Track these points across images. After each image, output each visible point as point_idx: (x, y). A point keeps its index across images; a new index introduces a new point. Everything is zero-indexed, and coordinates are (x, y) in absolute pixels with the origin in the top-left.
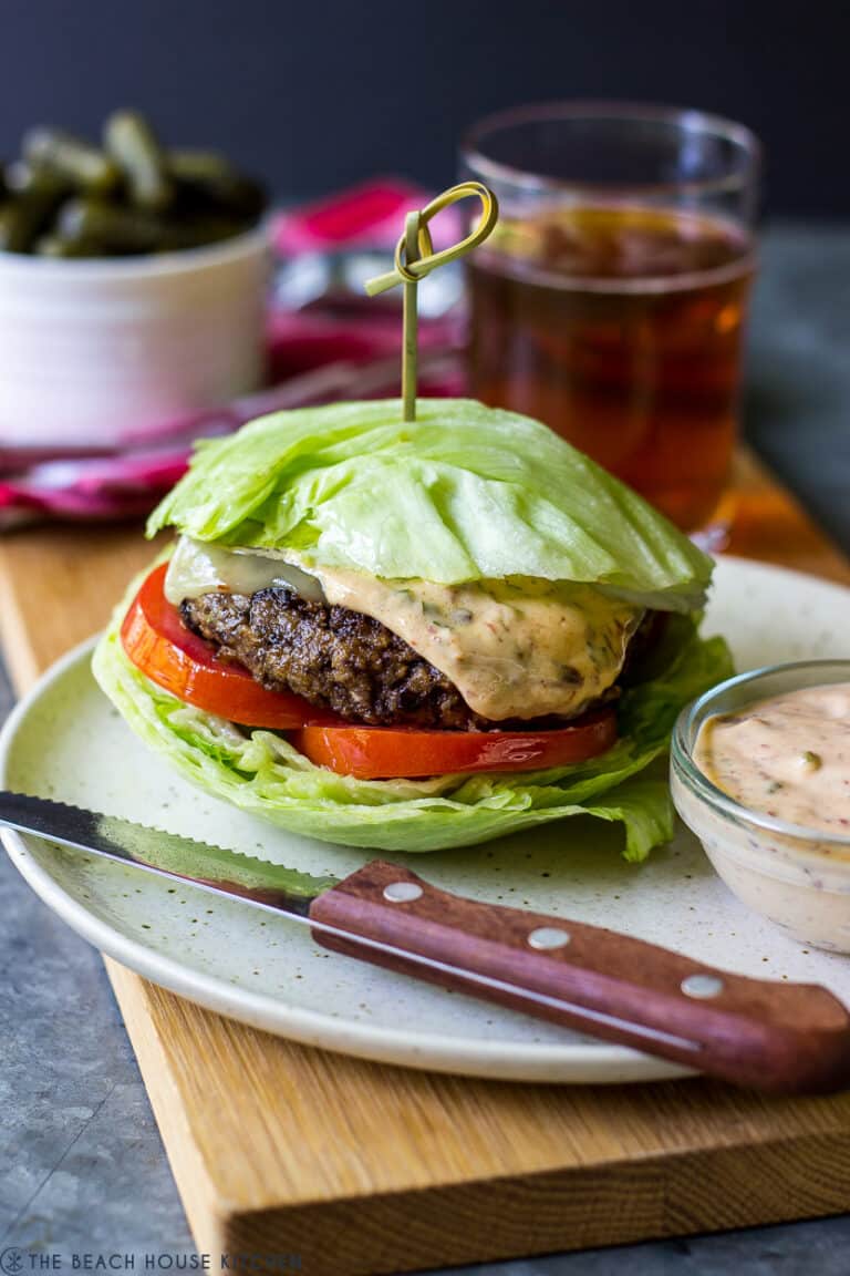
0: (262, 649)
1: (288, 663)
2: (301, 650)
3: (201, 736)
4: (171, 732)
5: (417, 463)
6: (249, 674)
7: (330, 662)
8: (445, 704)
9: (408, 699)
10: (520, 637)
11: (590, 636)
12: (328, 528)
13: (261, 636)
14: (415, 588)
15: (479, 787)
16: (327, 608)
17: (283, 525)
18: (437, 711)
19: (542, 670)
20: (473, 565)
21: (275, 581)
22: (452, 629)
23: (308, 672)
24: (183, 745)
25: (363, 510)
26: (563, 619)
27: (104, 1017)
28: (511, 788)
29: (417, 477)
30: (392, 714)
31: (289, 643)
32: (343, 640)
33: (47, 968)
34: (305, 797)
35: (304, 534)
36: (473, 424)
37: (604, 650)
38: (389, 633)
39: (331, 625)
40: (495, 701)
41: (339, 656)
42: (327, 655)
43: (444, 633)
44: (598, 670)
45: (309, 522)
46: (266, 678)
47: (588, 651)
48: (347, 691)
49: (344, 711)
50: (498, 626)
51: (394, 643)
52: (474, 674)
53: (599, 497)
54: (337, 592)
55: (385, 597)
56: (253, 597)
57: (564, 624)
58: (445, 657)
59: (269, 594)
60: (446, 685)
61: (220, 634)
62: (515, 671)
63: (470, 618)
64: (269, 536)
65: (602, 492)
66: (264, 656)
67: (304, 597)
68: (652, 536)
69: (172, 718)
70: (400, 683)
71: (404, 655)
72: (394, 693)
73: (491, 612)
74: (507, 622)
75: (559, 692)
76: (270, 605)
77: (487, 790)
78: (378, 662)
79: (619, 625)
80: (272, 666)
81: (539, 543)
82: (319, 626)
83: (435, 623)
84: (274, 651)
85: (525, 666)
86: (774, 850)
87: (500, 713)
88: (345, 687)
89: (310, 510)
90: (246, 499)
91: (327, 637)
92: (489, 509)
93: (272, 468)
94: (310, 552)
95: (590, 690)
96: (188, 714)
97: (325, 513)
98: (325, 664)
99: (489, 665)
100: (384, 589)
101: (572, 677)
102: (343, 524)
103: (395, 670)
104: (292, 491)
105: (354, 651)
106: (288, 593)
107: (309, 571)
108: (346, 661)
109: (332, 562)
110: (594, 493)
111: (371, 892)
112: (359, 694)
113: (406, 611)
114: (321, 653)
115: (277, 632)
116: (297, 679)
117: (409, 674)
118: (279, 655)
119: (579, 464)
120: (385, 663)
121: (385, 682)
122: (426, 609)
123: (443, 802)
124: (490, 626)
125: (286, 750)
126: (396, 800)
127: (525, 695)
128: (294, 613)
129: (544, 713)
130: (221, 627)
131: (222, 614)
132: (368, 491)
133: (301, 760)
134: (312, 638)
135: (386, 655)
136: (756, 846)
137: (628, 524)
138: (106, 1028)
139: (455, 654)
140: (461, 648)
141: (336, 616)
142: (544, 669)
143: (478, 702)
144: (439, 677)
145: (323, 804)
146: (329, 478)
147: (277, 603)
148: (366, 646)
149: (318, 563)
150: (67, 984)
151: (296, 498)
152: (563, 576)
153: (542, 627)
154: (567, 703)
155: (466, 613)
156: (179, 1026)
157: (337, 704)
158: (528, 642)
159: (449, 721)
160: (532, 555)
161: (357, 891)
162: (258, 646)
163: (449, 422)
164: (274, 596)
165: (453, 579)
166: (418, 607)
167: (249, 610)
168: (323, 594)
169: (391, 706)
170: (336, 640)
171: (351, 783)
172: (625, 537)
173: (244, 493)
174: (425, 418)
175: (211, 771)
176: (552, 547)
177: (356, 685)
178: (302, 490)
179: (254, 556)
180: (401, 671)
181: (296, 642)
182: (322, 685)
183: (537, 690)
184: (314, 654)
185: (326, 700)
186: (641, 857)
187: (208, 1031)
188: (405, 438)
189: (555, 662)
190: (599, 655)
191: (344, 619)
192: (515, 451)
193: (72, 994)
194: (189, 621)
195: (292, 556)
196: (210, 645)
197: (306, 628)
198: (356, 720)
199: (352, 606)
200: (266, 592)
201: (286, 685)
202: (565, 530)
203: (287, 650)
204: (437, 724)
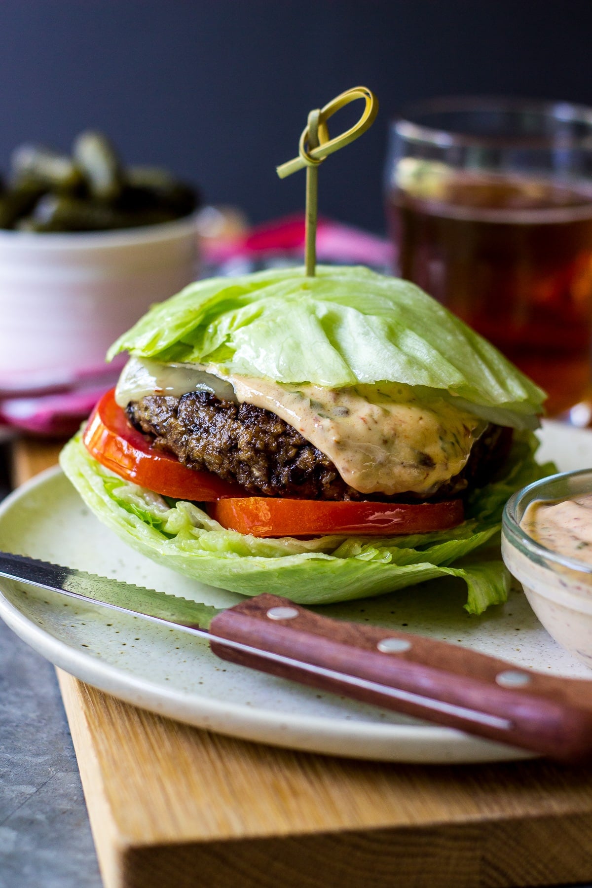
0: (185, 436)
1: (205, 446)
2: (215, 435)
3: (137, 505)
4: (116, 503)
5: (312, 301)
6: (175, 457)
7: (237, 444)
8: (326, 479)
9: (297, 474)
10: (386, 428)
11: (442, 434)
12: (240, 347)
13: (185, 426)
14: (305, 390)
15: (352, 546)
16: (237, 406)
17: (208, 347)
18: (319, 484)
19: (402, 454)
20: (351, 374)
21: (198, 386)
22: (331, 419)
23: (219, 452)
24: (123, 512)
25: (268, 333)
26: (421, 418)
27: (57, 728)
28: (376, 548)
29: (312, 311)
30: (284, 485)
31: (207, 431)
32: (247, 427)
33: (17, 695)
34: (213, 550)
35: (224, 352)
36: (359, 279)
37: (453, 444)
38: (284, 423)
39: (239, 417)
40: (365, 476)
41: (243, 440)
42: (235, 439)
43: (326, 422)
44: (447, 459)
45: (227, 344)
46: (188, 459)
47: (440, 443)
48: (250, 467)
49: (247, 485)
50: (369, 419)
51: (287, 430)
52: (349, 454)
53: (454, 335)
54: (245, 393)
55: (282, 395)
56: (181, 398)
57: (421, 422)
58: (326, 440)
59: (194, 396)
60: (327, 463)
61: (154, 426)
62: (381, 454)
63: (347, 413)
64: (196, 355)
65: (457, 332)
66: (187, 441)
67: (219, 397)
68: (496, 368)
69: (115, 492)
70: (291, 461)
71: (294, 440)
72: (286, 469)
73: (363, 410)
74: (376, 417)
75: (415, 472)
76: (193, 402)
77: (357, 549)
78: (274, 445)
79: (466, 428)
80: (193, 449)
81: (403, 358)
82: (230, 417)
83: (320, 415)
84: (194, 436)
85: (389, 450)
86: (579, 588)
87: (368, 487)
88: (247, 465)
89: (229, 336)
90: (179, 327)
91: (235, 425)
92: (366, 334)
93: (202, 306)
94: (228, 365)
95: (441, 474)
96: (130, 490)
97: (239, 335)
98: (233, 446)
99: (360, 447)
100: (281, 390)
101: (426, 462)
102: (253, 344)
103: (287, 452)
104: (216, 322)
105: (255, 436)
106: (208, 394)
107: (224, 378)
108: (249, 443)
109: (243, 372)
110: (451, 332)
111: (258, 613)
112: (258, 470)
113: (297, 406)
114: (230, 437)
115: (198, 423)
116: (211, 458)
117: (298, 455)
118: (198, 440)
119: (441, 312)
120: (279, 446)
121: (279, 461)
122: (312, 404)
123: (321, 556)
124: (362, 419)
125: (202, 517)
126: (286, 554)
127: (389, 474)
128: (211, 409)
129: (404, 490)
130: (155, 421)
131: (157, 410)
132: (274, 321)
133: (213, 523)
134: (224, 427)
135: (281, 440)
136: (564, 585)
137: (476, 357)
138: (56, 735)
139: (333, 438)
140: (338, 433)
141: (243, 410)
142: (404, 453)
143: (350, 477)
144: (321, 457)
145: (229, 555)
146: (244, 314)
147: (199, 402)
148: (265, 432)
149: (232, 371)
150: (30, 705)
151: (219, 328)
152: (421, 383)
153: (404, 422)
154: (421, 482)
155: (343, 409)
156: (105, 719)
157: (242, 478)
158: (392, 432)
159: (329, 493)
160: (397, 367)
161: (246, 611)
162: (182, 433)
163: (341, 278)
164: (197, 396)
165: (335, 383)
166: (306, 403)
167: (178, 407)
168: (235, 395)
169: (284, 480)
170: (242, 428)
171: (251, 540)
172: (474, 365)
173: (179, 322)
174: (322, 276)
175: (144, 532)
176: (412, 362)
177: (257, 463)
178: (224, 322)
179: (184, 368)
180: (292, 453)
181: (211, 430)
182: (231, 463)
183: (397, 470)
184: (225, 438)
185: (233, 475)
186: (480, 611)
187: (127, 723)
188: (305, 287)
189: (413, 449)
190: (447, 446)
191: (249, 413)
192: (391, 299)
193: (34, 712)
194: (132, 420)
195: (213, 368)
196: (148, 438)
197: (219, 419)
198: (256, 491)
199: (256, 403)
200: (191, 394)
201: (203, 464)
202: (425, 351)
203: (204, 435)
204: (319, 495)
